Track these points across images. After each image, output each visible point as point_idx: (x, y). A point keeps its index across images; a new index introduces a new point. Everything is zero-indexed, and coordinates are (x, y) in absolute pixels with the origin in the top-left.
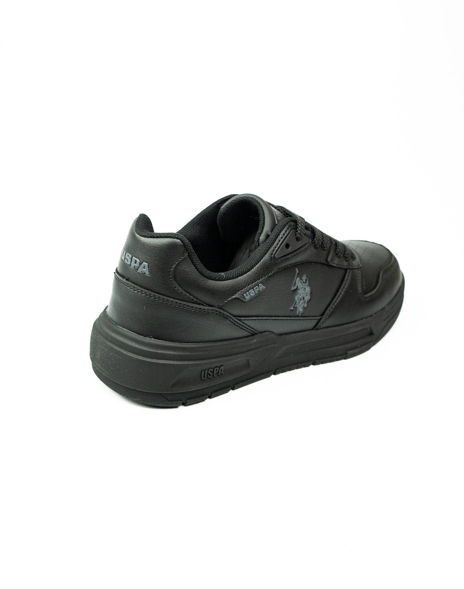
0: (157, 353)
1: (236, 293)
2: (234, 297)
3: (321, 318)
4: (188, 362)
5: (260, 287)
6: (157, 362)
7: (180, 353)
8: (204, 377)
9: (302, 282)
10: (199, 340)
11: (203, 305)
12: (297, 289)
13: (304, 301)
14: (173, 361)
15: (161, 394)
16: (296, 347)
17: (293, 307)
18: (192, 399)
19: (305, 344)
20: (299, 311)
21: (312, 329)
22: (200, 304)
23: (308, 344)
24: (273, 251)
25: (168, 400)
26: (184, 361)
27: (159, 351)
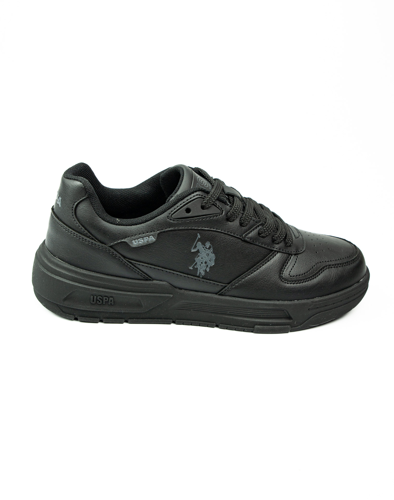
0: (56, 270)
1: (126, 238)
2: (123, 240)
3: (226, 286)
4: (79, 284)
5: (150, 238)
6: (54, 277)
7: (73, 275)
8: (93, 301)
9: (205, 247)
10: (91, 269)
11: (95, 241)
12: (198, 251)
13: (206, 265)
14: (66, 280)
15: (57, 305)
16: (196, 305)
17: (192, 266)
18: (84, 317)
19: (207, 305)
20: (200, 273)
21: (216, 294)
22: (92, 239)
23: (209, 305)
24: (172, 212)
25: (63, 311)
26: (75, 282)
27: (58, 269)
